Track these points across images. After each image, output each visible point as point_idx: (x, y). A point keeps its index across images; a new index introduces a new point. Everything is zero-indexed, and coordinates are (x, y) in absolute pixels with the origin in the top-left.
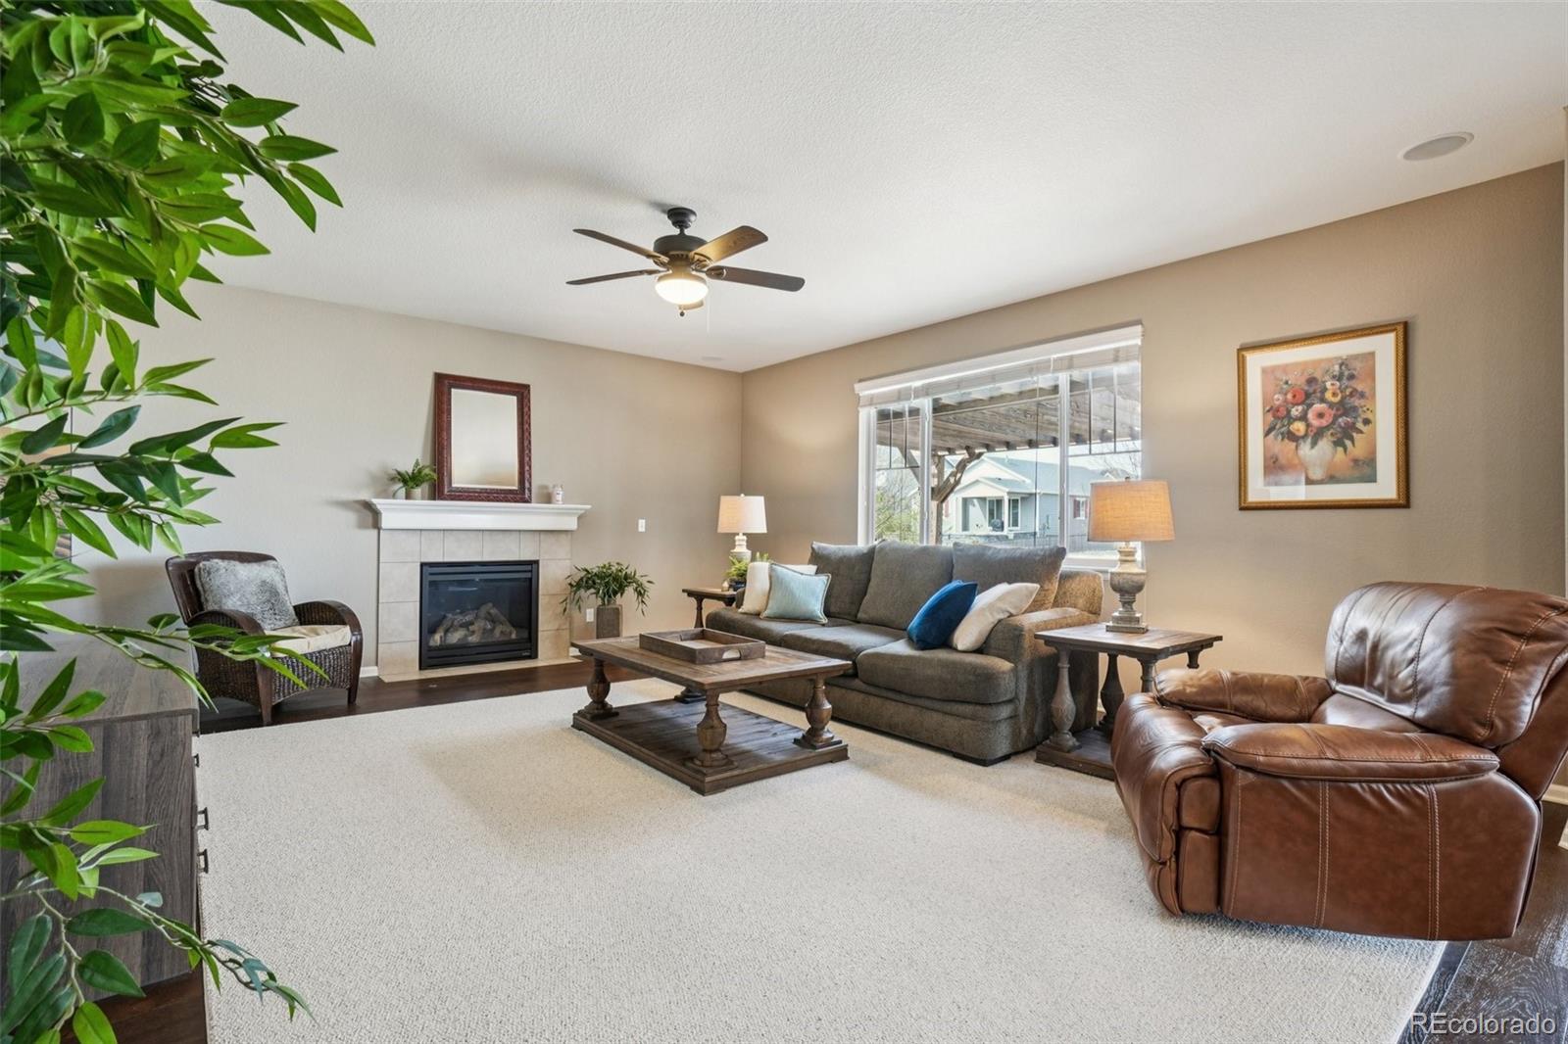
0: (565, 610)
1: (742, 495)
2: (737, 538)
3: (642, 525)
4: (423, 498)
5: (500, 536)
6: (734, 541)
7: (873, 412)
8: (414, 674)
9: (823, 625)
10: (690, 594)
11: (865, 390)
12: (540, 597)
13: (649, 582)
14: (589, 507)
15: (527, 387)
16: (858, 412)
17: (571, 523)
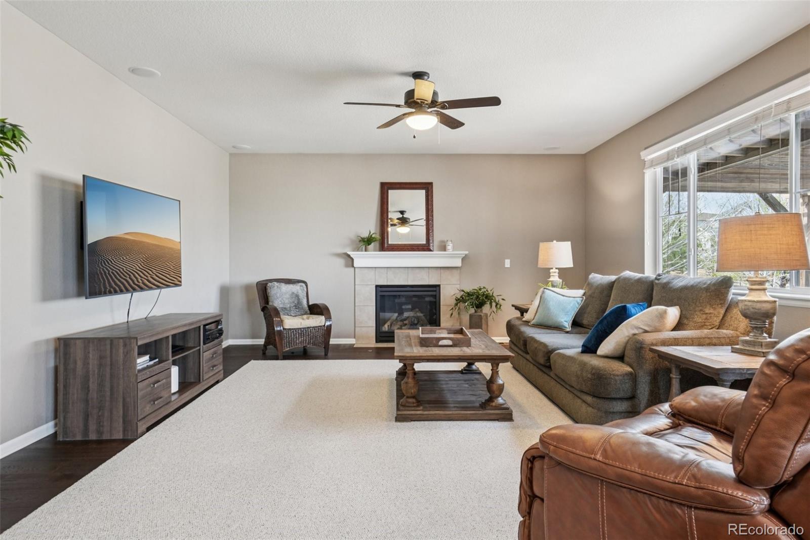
0: (452, 314)
1: (555, 242)
2: (551, 271)
3: (507, 263)
4: (375, 250)
5: (417, 271)
6: (550, 273)
7: (659, 170)
8: (372, 344)
9: (567, 332)
10: (517, 308)
11: (649, 155)
12: (441, 306)
13: (503, 299)
14: (467, 252)
15: (431, 184)
16: (644, 173)
17: (458, 263)
